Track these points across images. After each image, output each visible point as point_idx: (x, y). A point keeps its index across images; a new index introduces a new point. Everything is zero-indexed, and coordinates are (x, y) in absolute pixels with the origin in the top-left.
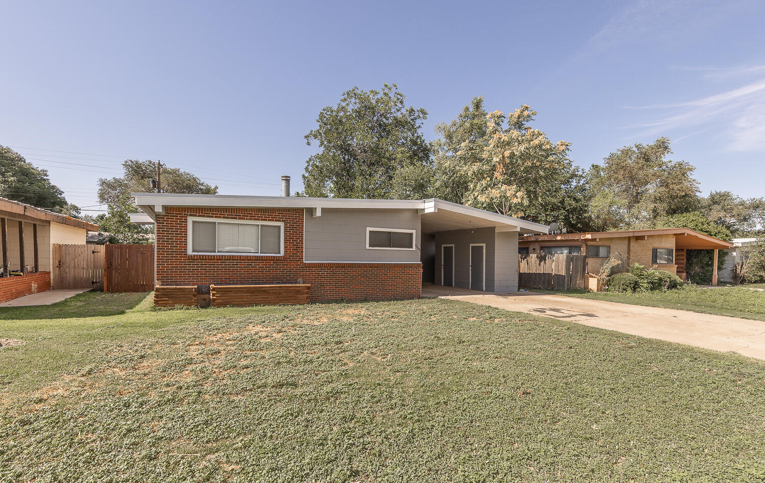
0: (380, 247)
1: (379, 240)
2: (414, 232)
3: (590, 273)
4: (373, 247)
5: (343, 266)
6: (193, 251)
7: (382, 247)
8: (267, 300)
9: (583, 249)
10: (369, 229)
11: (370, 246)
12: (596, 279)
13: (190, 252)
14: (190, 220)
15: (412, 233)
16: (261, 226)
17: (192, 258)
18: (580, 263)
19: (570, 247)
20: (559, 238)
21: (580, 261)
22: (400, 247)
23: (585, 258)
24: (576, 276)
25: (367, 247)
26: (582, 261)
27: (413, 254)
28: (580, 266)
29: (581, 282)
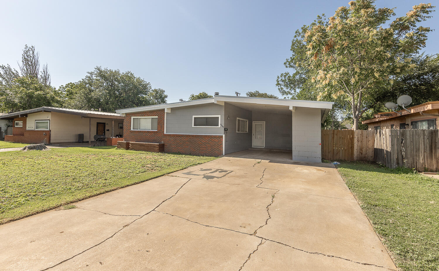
1: (198, 122)
2: (219, 116)
4: (196, 126)
6: (133, 129)
7: (201, 126)
10: (194, 116)
11: (194, 126)
14: (132, 118)
16: (152, 118)
18: (422, 140)
19: (428, 121)
20: (412, 111)
21: (422, 137)
22: (211, 126)
23: (434, 134)
24: (415, 154)
25: (193, 126)
26: (426, 137)
27: (218, 130)
28: (423, 143)
29: (429, 162)
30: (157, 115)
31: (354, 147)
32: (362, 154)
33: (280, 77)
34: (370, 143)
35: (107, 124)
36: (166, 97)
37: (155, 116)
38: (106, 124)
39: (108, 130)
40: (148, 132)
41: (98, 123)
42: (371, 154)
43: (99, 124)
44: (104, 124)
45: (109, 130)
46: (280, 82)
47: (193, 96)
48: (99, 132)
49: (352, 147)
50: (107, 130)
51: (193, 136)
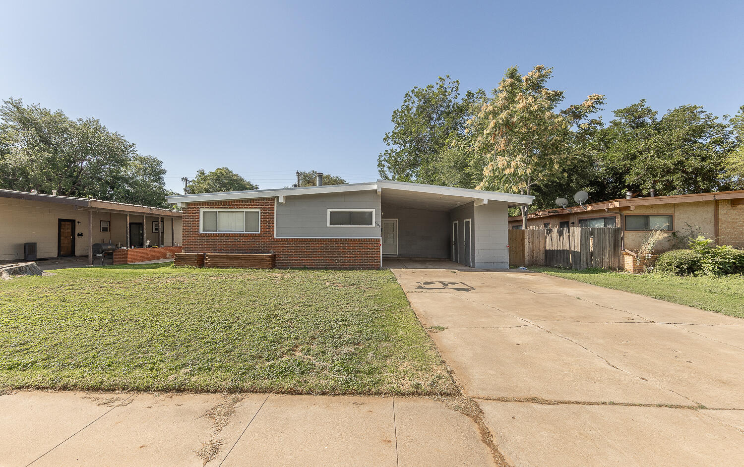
0: (340, 225)
1: (337, 219)
2: (373, 210)
3: (626, 250)
4: (333, 225)
5: (305, 241)
6: (204, 231)
7: (343, 225)
8: (241, 264)
9: (618, 220)
10: (329, 210)
11: (331, 224)
12: (631, 257)
13: (201, 231)
14: (202, 211)
15: (372, 212)
16: (246, 212)
17: (202, 236)
18: (608, 238)
19: (605, 219)
20: (589, 209)
21: (608, 235)
22: (360, 225)
23: (617, 231)
24: (601, 253)
25: (328, 225)
26: (610, 235)
27: (373, 231)
28: (608, 241)
29: (613, 261)
30: (259, 208)
31: (525, 249)
32: (533, 257)
33: (383, 154)
34: (542, 243)
35: (78, 222)
36: (164, 172)
37: (254, 208)
38: (76, 222)
39: (81, 235)
40: (241, 235)
41: (60, 220)
42: (542, 256)
43: (63, 223)
44: (74, 221)
45: (82, 233)
46: (383, 163)
47: (203, 174)
48: (62, 238)
49: (523, 250)
50: (79, 235)
51: (330, 241)
